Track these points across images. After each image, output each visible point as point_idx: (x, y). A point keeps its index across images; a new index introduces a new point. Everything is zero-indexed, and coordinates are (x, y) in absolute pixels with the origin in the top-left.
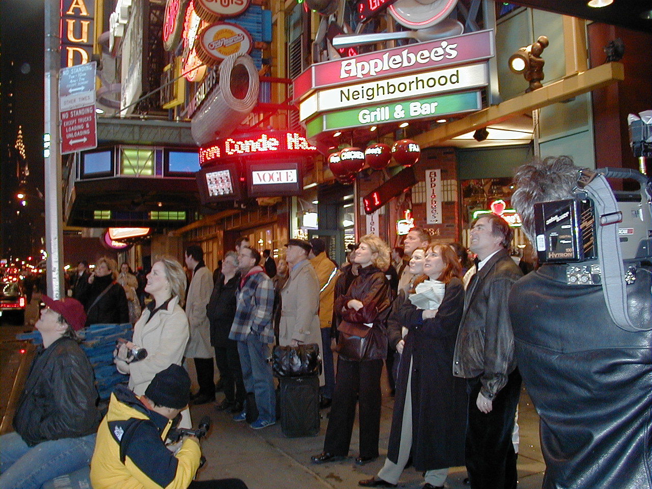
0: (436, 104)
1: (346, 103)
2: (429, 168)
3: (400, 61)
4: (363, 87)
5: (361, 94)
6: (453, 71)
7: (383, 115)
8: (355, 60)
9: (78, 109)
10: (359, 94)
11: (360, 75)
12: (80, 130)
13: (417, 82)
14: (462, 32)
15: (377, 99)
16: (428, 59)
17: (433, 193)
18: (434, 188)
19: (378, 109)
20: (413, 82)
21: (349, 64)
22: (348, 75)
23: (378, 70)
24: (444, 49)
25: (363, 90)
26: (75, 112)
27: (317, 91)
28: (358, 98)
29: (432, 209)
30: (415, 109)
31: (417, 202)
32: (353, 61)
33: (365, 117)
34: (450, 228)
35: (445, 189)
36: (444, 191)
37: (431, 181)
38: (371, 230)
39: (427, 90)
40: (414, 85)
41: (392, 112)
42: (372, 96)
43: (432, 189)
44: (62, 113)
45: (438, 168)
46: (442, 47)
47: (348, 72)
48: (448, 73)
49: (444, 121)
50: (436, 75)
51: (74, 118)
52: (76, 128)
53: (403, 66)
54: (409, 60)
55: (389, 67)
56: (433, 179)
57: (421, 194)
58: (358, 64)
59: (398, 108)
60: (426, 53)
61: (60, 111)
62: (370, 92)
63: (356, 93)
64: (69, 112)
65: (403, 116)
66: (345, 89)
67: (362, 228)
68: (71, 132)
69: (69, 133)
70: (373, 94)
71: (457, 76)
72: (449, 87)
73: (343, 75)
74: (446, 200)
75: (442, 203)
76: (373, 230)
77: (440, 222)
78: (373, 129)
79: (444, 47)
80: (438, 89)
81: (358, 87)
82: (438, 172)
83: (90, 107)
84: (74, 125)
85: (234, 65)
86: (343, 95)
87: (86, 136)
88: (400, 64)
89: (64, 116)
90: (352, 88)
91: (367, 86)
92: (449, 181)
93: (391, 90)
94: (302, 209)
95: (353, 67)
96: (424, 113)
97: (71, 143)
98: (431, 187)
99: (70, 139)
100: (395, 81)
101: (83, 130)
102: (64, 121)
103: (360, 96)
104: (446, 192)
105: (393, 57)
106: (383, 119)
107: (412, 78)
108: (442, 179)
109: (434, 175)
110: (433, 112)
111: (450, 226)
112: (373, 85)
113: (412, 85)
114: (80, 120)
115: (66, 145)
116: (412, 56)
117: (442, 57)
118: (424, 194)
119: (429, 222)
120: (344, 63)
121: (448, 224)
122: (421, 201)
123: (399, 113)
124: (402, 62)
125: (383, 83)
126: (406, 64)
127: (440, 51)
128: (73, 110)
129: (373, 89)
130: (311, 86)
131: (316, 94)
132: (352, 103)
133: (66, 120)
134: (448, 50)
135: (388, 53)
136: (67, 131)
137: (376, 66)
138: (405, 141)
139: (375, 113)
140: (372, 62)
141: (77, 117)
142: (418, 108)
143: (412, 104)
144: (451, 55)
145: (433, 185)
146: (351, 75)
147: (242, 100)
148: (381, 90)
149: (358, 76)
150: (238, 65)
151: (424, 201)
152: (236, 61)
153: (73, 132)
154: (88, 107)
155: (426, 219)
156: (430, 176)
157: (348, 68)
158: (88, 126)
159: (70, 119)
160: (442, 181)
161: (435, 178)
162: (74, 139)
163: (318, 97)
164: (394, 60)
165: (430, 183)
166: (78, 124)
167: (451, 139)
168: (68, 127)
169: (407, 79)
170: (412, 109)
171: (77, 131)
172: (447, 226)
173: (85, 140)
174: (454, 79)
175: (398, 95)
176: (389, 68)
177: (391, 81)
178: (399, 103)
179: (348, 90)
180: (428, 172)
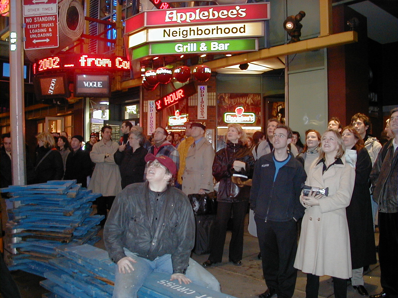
0: (228, 44)
1: (167, 38)
2: (200, 85)
3: (208, 15)
4: (180, 29)
5: (179, 33)
6: (242, 25)
7: (191, 48)
8: (176, 11)
9: (41, 17)
10: (177, 33)
11: (179, 21)
12: (43, 33)
13: (217, 29)
14: (247, 2)
15: (189, 37)
16: (227, 16)
17: (202, 100)
18: (203, 97)
19: (189, 44)
20: (215, 29)
21: (172, 13)
22: (171, 20)
23: (192, 19)
24: (237, 11)
25: (180, 31)
26: (38, 18)
27: (147, 28)
28: (176, 35)
29: (201, 110)
30: (214, 46)
31: (192, 105)
32: (175, 12)
33: (180, 48)
34: (212, 122)
35: (210, 98)
36: (209, 99)
37: (201, 93)
38: (151, 122)
39: (224, 35)
40: (215, 31)
41: (198, 47)
42: (186, 36)
43: (201, 98)
44: (25, 18)
45: (206, 85)
46: (236, 9)
47: (170, 18)
48: (238, 26)
49: (230, 55)
50: (231, 26)
51: (37, 23)
52: (39, 31)
53: (209, 18)
54: (214, 15)
55: (200, 17)
56: (202, 92)
57: (194, 100)
58: (178, 14)
59: (203, 45)
60: (225, 12)
61: (24, 16)
62: (185, 33)
63: (175, 32)
64: (33, 18)
65: (206, 50)
66: (167, 29)
67: (144, 121)
68: (34, 34)
69: (33, 34)
70: (187, 34)
71: (244, 28)
72: (238, 34)
73: (167, 20)
74: (210, 105)
75: (208, 106)
76: (152, 122)
77: (206, 118)
78: (182, 56)
79: (237, 10)
80: (231, 35)
81: (177, 29)
82: (206, 87)
83: (52, 16)
84: (37, 28)
85: (69, 6)
86: (165, 33)
87: (49, 38)
88: (207, 17)
89: (27, 20)
90: (172, 29)
91: (183, 28)
92: (212, 93)
93: (200, 32)
94: (91, 108)
95: (174, 15)
96: (220, 49)
97: (35, 41)
98: (201, 96)
99: (33, 39)
100: (203, 28)
101: (45, 33)
102: (27, 24)
103: (178, 34)
104: (210, 100)
105: (203, 12)
106: (192, 50)
107: (214, 26)
108: (208, 92)
109: (203, 89)
110: (226, 49)
111: (212, 121)
112: (187, 28)
113: (214, 31)
114: (44, 25)
115: (29, 43)
116: (216, 12)
117: (236, 16)
118: (196, 100)
119: (199, 118)
120: (168, 12)
121: (211, 120)
122: (194, 105)
123: (203, 47)
124: (209, 16)
125: (194, 28)
126: (211, 17)
127: (235, 12)
128: (36, 17)
129: (187, 31)
130: (143, 25)
131: (146, 30)
132: (172, 38)
133: (29, 24)
134: (240, 12)
135: (199, 9)
136: (31, 32)
137: (191, 16)
138: (202, 66)
139: (187, 46)
140: (188, 14)
141: (41, 23)
142: (216, 46)
143: (212, 43)
144: (242, 15)
145: (202, 95)
146: (173, 21)
147: (74, 31)
148: (192, 32)
149: (178, 22)
150: (72, 6)
151: (196, 105)
152: (71, 4)
153: (37, 34)
154: (51, 16)
155: (197, 116)
156: (201, 89)
157: (170, 16)
158: (50, 30)
159: (33, 23)
160: (208, 93)
161: (204, 91)
162: (37, 39)
163: (147, 32)
164: (204, 14)
165: (200, 94)
166: (41, 28)
167: (224, 68)
168: (32, 29)
169: (211, 27)
170: (212, 46)
171: (40, 33)
172: (210, 121)
173: (48, 40)
174: (242, 30)
175: (204, 36)
176: (199, 19)
177: (200, 27)
178: (203, 41)
179: (170, 30)
180: (199, 87)
